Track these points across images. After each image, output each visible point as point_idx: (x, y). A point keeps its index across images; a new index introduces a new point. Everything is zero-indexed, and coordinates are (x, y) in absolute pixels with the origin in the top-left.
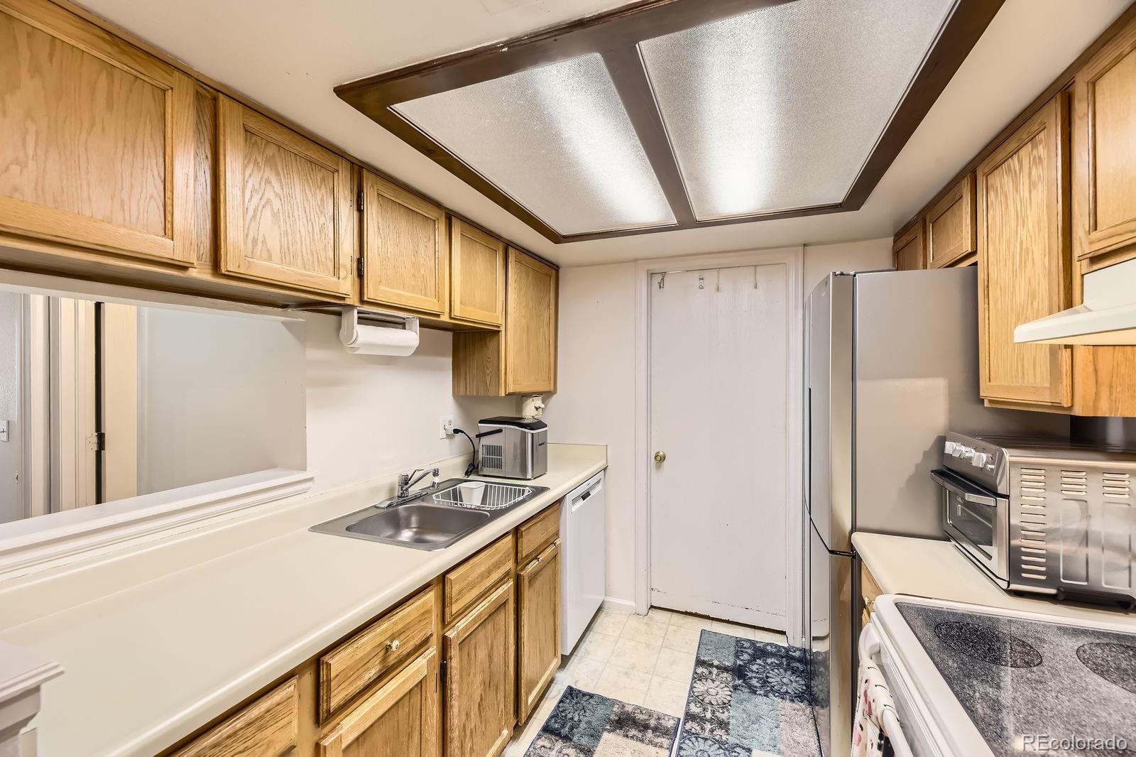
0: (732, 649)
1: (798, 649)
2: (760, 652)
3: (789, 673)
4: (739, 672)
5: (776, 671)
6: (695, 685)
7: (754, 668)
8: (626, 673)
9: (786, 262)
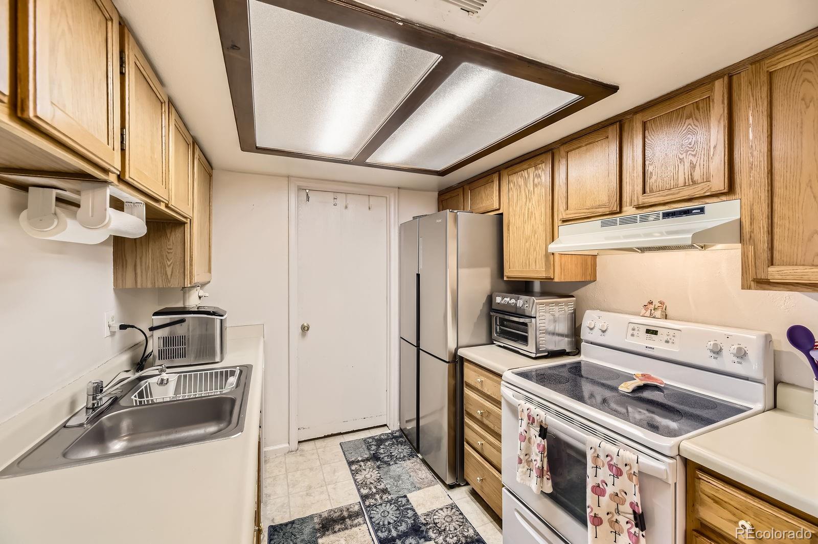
0: (364, 446)
1: (397, 431)
2: (380, 441)
3: (400, 445)
4: (375, 457)
5: (393, 447)
6: (356, 478)
7: (382, 451)
8: (307, 494)
9: (388, 196)
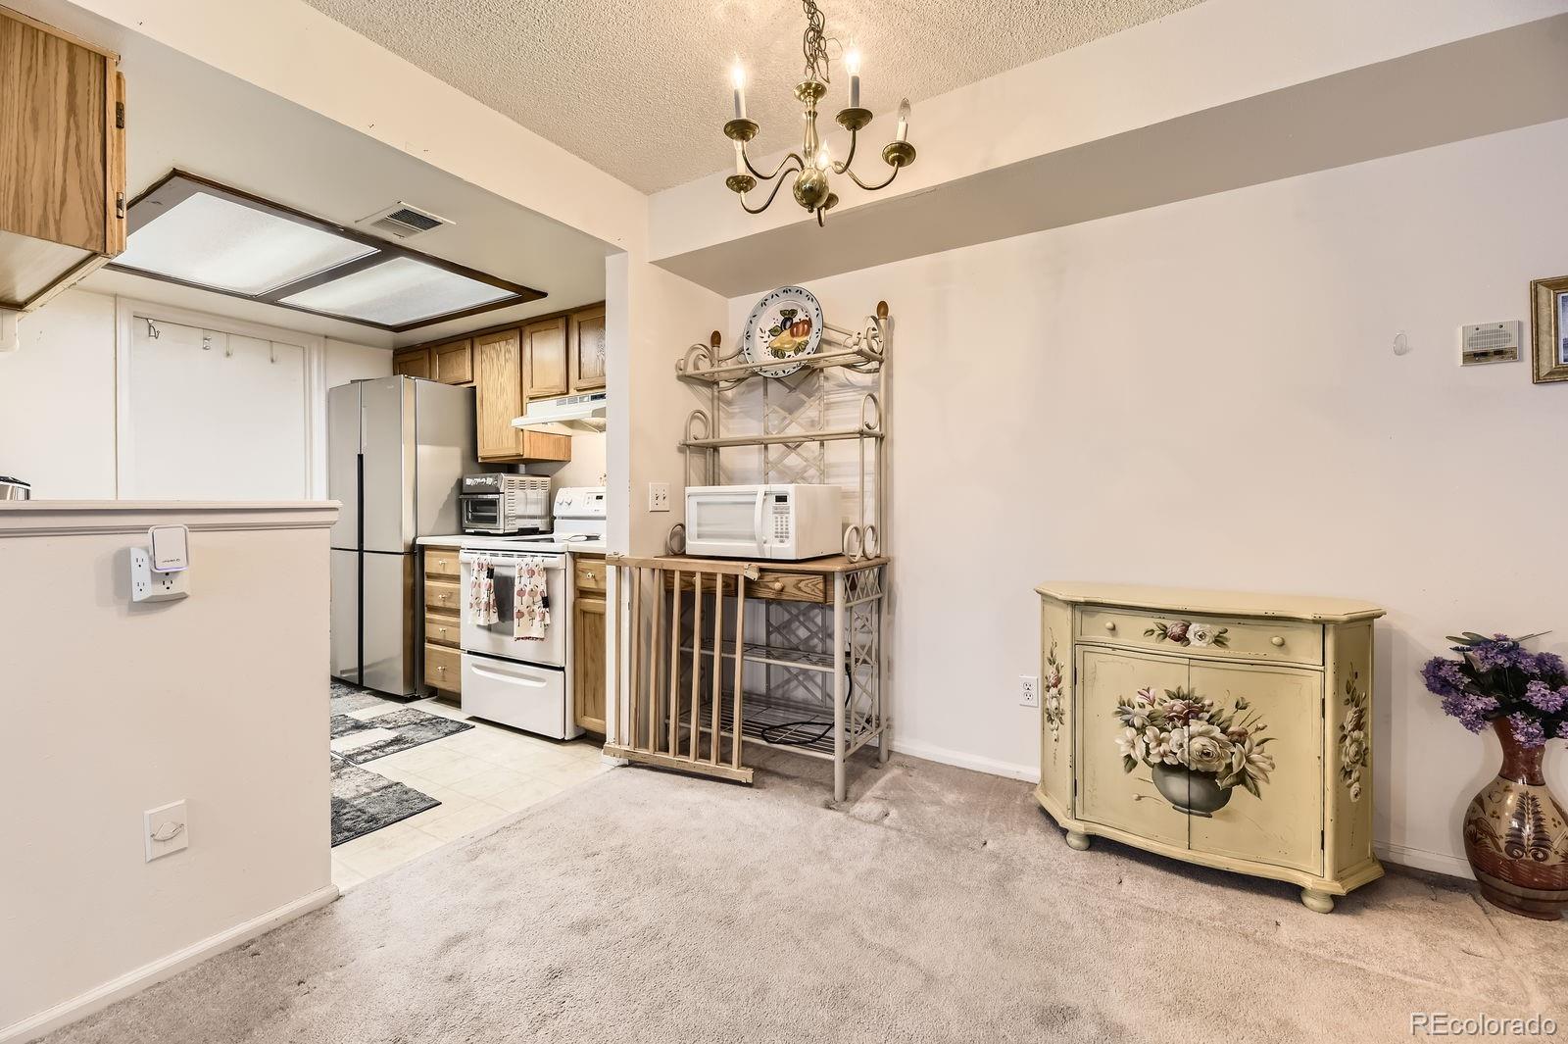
9: (306, 346)
